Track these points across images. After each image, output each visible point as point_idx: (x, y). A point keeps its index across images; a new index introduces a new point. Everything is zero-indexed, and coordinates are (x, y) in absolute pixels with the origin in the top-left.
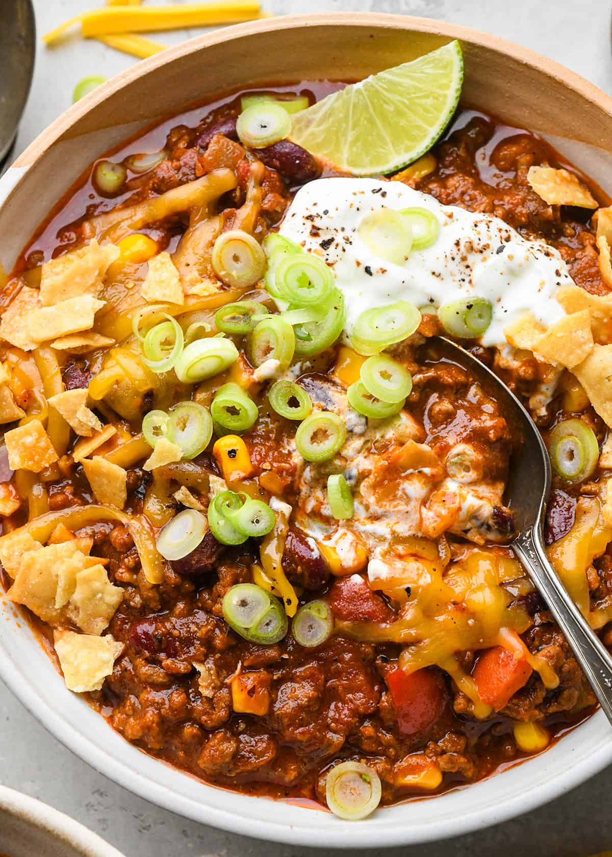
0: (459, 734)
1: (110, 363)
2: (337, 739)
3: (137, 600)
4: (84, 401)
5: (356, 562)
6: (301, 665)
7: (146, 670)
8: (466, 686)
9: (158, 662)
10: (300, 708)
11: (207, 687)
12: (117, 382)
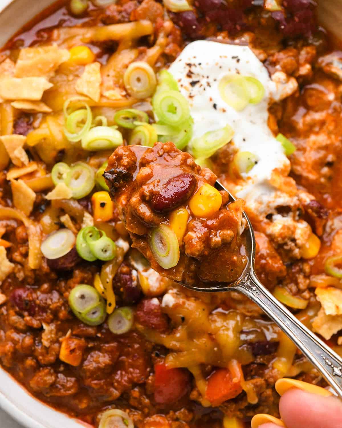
0: (190, 410)
1: (44, 126)
2: (116, 393)
3: (21, 275)
4: (22, 144)
5: (158, 290)
6: (108, 342)
7: (14, 318)
8: (202, 386)
9: (22, 316)
10: (99, 369)
11: (47, 340)
12: (45, 139)
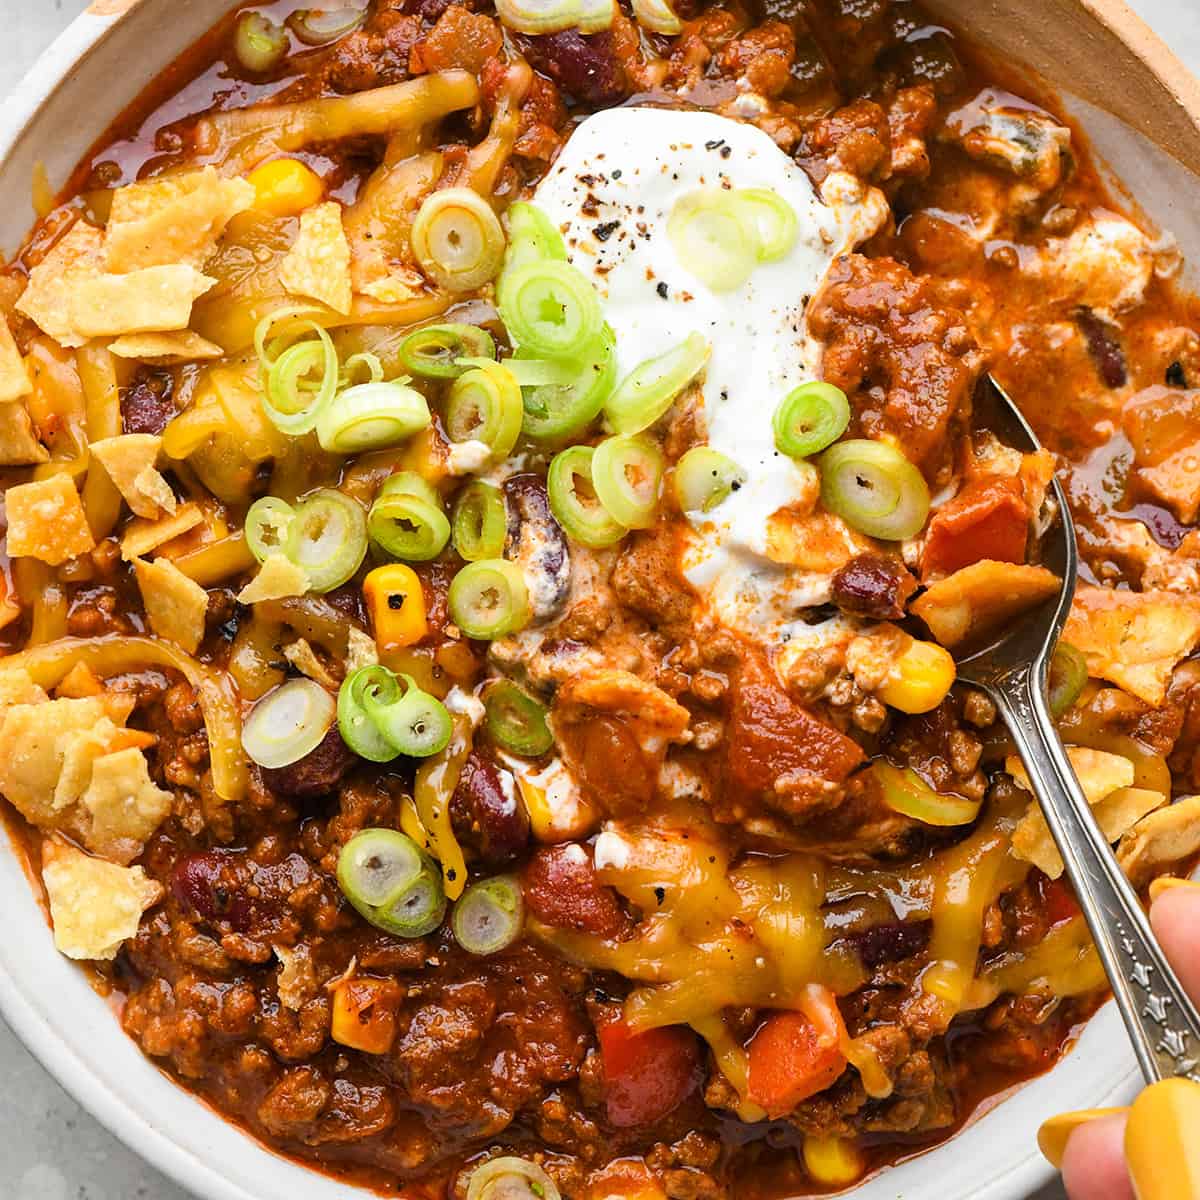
0: (710, 1136)
1: (206, 399)
2: (501, 1115)
3: (195, 822)
4: (154, 458)
5: (577, 824)
6: (457, 978)
7: (193, 942)
8: (734, 1065)
9: (217, 936)
10: (445, 1053)
11: (292, 992)
12: (214, 436)
